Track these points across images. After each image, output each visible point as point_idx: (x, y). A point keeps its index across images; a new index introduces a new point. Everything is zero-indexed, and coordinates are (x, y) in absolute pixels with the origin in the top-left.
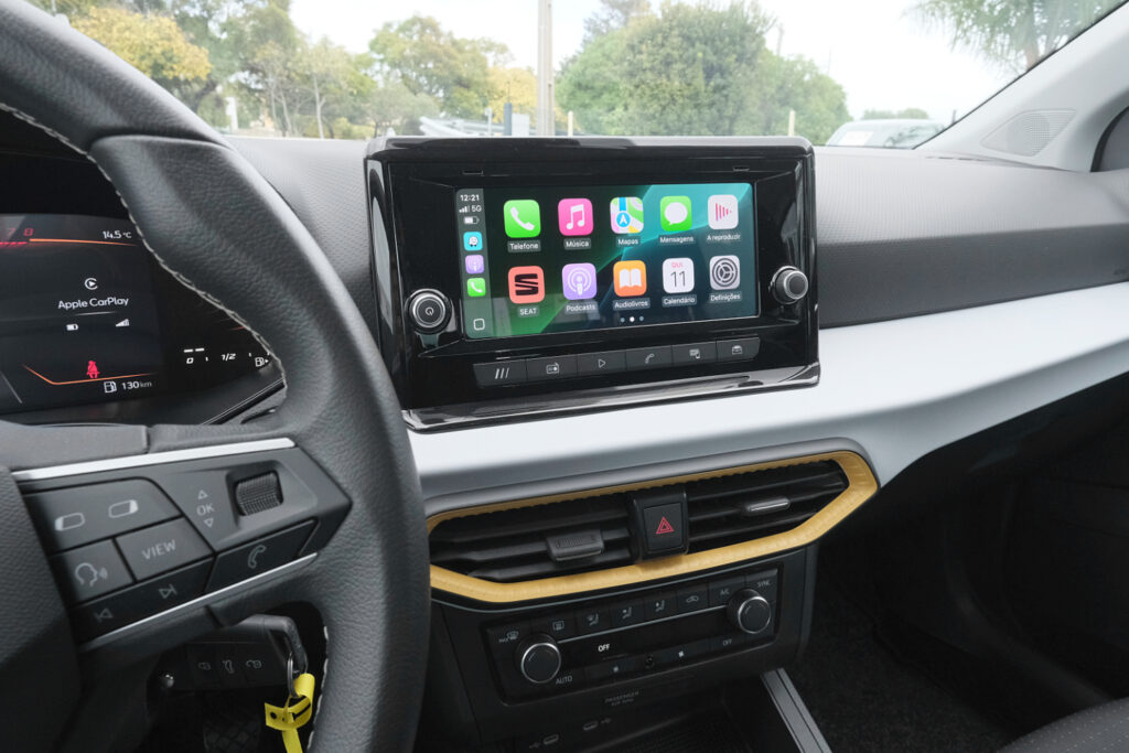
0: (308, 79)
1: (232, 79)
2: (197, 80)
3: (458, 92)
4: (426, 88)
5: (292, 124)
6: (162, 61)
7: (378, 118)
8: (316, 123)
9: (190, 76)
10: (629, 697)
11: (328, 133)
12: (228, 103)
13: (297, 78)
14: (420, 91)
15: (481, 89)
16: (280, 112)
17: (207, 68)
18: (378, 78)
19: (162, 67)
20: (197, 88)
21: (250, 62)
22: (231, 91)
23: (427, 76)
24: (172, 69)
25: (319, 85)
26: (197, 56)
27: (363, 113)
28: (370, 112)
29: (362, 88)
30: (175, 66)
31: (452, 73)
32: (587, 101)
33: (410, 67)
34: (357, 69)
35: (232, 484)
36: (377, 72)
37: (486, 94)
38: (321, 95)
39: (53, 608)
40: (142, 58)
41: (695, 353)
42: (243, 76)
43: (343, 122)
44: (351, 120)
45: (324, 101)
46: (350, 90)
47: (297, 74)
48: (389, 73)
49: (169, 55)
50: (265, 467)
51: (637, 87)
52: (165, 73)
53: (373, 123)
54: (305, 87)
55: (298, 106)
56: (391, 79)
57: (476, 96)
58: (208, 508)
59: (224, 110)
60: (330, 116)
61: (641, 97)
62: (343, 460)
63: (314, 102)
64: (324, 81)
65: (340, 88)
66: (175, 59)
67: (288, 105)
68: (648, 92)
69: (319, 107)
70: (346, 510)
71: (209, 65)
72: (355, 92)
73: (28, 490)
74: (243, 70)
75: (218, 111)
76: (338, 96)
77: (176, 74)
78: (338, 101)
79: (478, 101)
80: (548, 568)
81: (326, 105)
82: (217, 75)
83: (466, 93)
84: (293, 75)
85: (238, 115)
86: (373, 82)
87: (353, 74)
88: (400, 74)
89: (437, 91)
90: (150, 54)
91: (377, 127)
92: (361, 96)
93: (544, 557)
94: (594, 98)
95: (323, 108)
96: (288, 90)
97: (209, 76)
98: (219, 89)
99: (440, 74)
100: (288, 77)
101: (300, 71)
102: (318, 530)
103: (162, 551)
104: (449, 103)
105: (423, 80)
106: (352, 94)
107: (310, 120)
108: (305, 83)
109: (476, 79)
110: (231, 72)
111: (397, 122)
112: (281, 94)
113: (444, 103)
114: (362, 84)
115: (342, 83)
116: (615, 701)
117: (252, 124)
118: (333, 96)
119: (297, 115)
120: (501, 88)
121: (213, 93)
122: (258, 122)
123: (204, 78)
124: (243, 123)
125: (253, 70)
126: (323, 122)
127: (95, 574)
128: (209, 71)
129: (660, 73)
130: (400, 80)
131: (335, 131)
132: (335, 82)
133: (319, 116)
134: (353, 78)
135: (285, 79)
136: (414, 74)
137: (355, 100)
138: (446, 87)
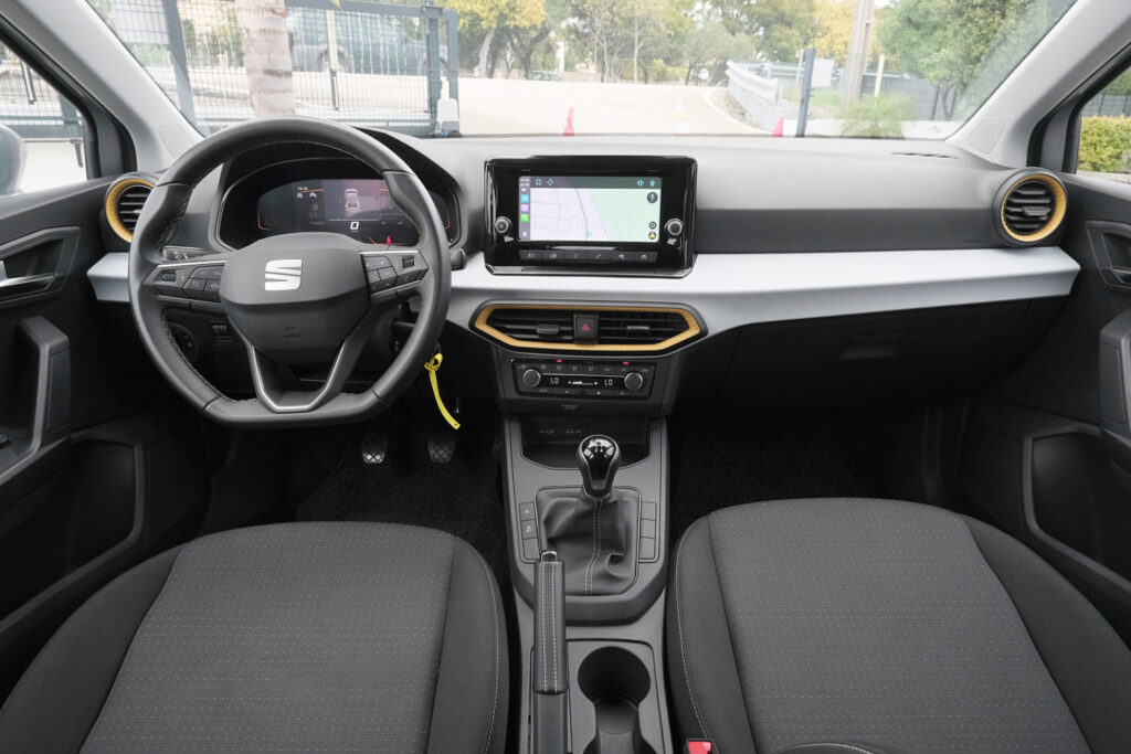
0: (629, 22)
1: (563, 25)
2: (533, 27)
3: (778, 31)
4: (746, 27)
5: (610, 65)
6: (506, 12)
7: (693, 60)
8: (632, 66)
9: (527, 24)
10: (573, 407)
11: (642, 75)
12: (558, 47)
13: (621, 23)
14: (739, 31)
15: (804, 27)
16: (600, 56)
17: (542, 16)
18: (698, 17)
19: (506, 18)
20: (534, 34)
21: (580, 8)
22: (562, 36)
23: (748, 14)
24: (514, 19)
25: (640, 28)
26: (535, 5)
27: (679, 55)
28: (685, 53)
29: (681, 30)
30: (516, 16)
31: (775, 9)
32: (914, 40)
33: (732, 4)
34: (678, 9)
35: (404, 261)
36: (698, 12)
37: (809, 31)
38: (640, 39)
39: (364, 283)
40: (491, 10)
41: (622, 256)
42: (573, 21)
43: (659, 63)
44: (667, 61)
45: (642, 44)
46: (669, 32)
47: (621, 18)
48: (709, 12)
49: (512, 6)
50: (412, 257)
51: (963, 26)
52: (508, 23)
53: (688, 65)
54: (627, 31)
55: (618, 49)
56: (711, 19)
57: (798, 33)
58: (398, 265)
59: (553, 56)
60: (646, 59)
61: (966, 38)
62: (430, 258)
63: (633, 46)
64: (645, 24)
65: (659, 31)
66: (517, 9)
67: (609, 49)
68: (976, 32)
69: (636, 50)
70: (427, 270)
71: (545, 13)
72: (673, 34)
73: (362, 256)
74: (574, 16)
75: (550, 55)
76: (656, 38)
77: (517, 23)
78: (654, 43)
79: (799, 39)
80: (536, 337)
81: (644, 47)
82: (551, 21)
83: (787, 31)
84: (617, 19)
85: (566, 58)
86: (692, 22)
87: (674, 15)
88: (720, 13)
89: (757, 30)
90: (497, 6)
91: (691, 67)
92: (678, 37)
93: (534, 332)
94: (922, 36)
95: (640, 50)
96: (610, 34)
97: (543, 23)
98: (552, 35)
99: (763, 12)
100: (612, 21)
101: (623, 15)
102: (420, 275)
103: (387, 274)
104: (766, 42)
105: (744, 18)
106: (669, 36)
107: (627, 62)
108: (626, 27)
109: (800, 15)
110: (562, 18)
111: (711, 63)
112: (604, 38)
113: (763, 43)
114: (681, 25)
115: (662, 25)
116: (567, 407)
117: (577, 66)
118: (650, 39)
119: (616, 58)
120: (826, 24)
121: (545, 40)
122: (583, 65)
123: (539, 27)
124: (569, 66)
125: (582, 15)
126: (639, 64)
127: (373, 278)
128: (544, 19)
129: (993, 10)
130: (721, 19)
131: (650, 73)
132: (654, 25)
133: (635, 59)
134: (673, 20)
135: (609, 23)
136: (736, 12)
137: (672, 43)
138: (767, 25)
